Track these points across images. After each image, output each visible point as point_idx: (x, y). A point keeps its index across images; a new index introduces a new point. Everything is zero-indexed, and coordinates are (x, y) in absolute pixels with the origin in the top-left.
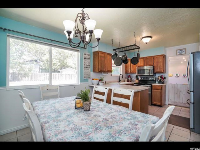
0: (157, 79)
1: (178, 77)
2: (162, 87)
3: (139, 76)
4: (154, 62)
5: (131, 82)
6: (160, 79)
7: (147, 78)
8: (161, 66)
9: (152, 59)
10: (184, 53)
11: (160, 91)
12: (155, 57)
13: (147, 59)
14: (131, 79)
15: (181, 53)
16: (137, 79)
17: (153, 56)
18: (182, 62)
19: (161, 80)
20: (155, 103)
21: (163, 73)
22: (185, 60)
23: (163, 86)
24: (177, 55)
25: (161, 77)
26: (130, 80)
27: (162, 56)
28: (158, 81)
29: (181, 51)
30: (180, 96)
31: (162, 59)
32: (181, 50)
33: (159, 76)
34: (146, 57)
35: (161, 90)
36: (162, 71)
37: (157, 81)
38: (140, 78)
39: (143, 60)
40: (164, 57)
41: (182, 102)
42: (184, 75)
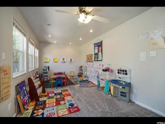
42: (71, 60)
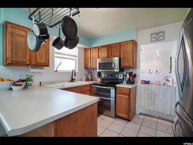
0: (124, 77)
1: (151, 73)
2: (130, 90)
3: (102, 73)
4: (120, 51)
5: (92, 80)
6: (128, 77)
7: (111, 75)
8: (131, 57)
9: (119, 46)
10: (161, 38)
11: (127, 97)
12: (122, 44)
13: (111, 46)
14: (92, 76)
15: (157, 38)
16: (99, 77)
17: (119, 43)
18: (155, 58)
19: (130, 78)
20: (120, 114)
21: (132, 68)
22: (158, 55)
23: (132, 89)
24: (152, 41)
25: (131, 74)
26: (90, 78)
27: (132, 43)
28: (126, 80)
29: (157, 36)
30: (154, 102)
31: (132, 47)
32: (157, 34)
33: (127, 73)
34: (111, 45)
35: (129, 95)
36: (132, 66)
37: (124, 80)
38: (103, 75)
39: (106, 48)
40: (134, 43)
41: (157, 111)
42: (157, 71)
